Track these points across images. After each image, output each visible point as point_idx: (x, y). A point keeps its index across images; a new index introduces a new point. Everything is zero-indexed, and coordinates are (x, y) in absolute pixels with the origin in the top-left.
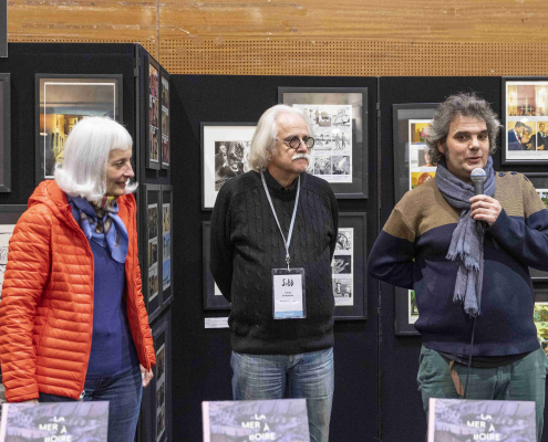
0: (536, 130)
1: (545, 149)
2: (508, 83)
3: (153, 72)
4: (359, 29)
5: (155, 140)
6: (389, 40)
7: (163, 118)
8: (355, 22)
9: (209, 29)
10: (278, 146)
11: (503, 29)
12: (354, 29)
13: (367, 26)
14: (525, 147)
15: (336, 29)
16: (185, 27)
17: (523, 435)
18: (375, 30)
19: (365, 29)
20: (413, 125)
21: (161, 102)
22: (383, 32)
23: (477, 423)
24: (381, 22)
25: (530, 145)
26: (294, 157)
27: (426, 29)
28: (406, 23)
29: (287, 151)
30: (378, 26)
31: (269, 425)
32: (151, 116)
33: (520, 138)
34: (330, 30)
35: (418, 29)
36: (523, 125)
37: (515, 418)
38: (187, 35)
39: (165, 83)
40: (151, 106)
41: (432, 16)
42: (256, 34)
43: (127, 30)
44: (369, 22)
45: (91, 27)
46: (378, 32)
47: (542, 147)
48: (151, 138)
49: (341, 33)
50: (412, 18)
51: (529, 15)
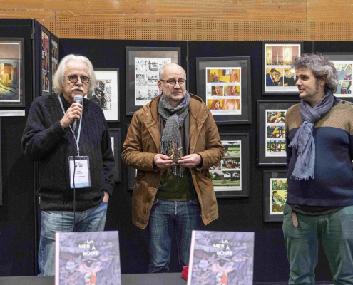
0: (283, 74)
1: (289, 85)
2: (266, 45)
3: (45, 36)
4: (179, 12)
5: (47, 79)
6: (197, 19)
7: (53, 65)
8: (176, 7)
9: (86, 11)
10: (64, 81)
11: (267, 13)
12: (176, 12)
13: (183, 10)
14: (276, 84)
15: (165, 12)
16: (72, 10)
17: (246, 252)
18: (189, 12)
19: (182, 12)
20: (209, 71)
21: (51, 55)
22: (193, 14)
23: (219, 245)
24: (192, 8)
25: (279, 83)
26: (73, 89)
27: (220, 12)
28: (208, 9)
29: (69, 84)
30: (191, 10)
31: (95, 246)
32: (43, 63)
33: (273, 79)
34: (161, 12)
35: (214, 12)
36: (275, 71)
37: (242, 242)
38: (73, 15)
39: (55, 44)
40: (43, 57)
41: (223, 4)
42: (115, 14)
43: (36, 11)
44: (185, 8)
45: (14, 10)
46: (190, 14)
47: (287, 84)
48: (43, 77)
49: (168, 14)
50: (211, 5)
51: (283, 4)
